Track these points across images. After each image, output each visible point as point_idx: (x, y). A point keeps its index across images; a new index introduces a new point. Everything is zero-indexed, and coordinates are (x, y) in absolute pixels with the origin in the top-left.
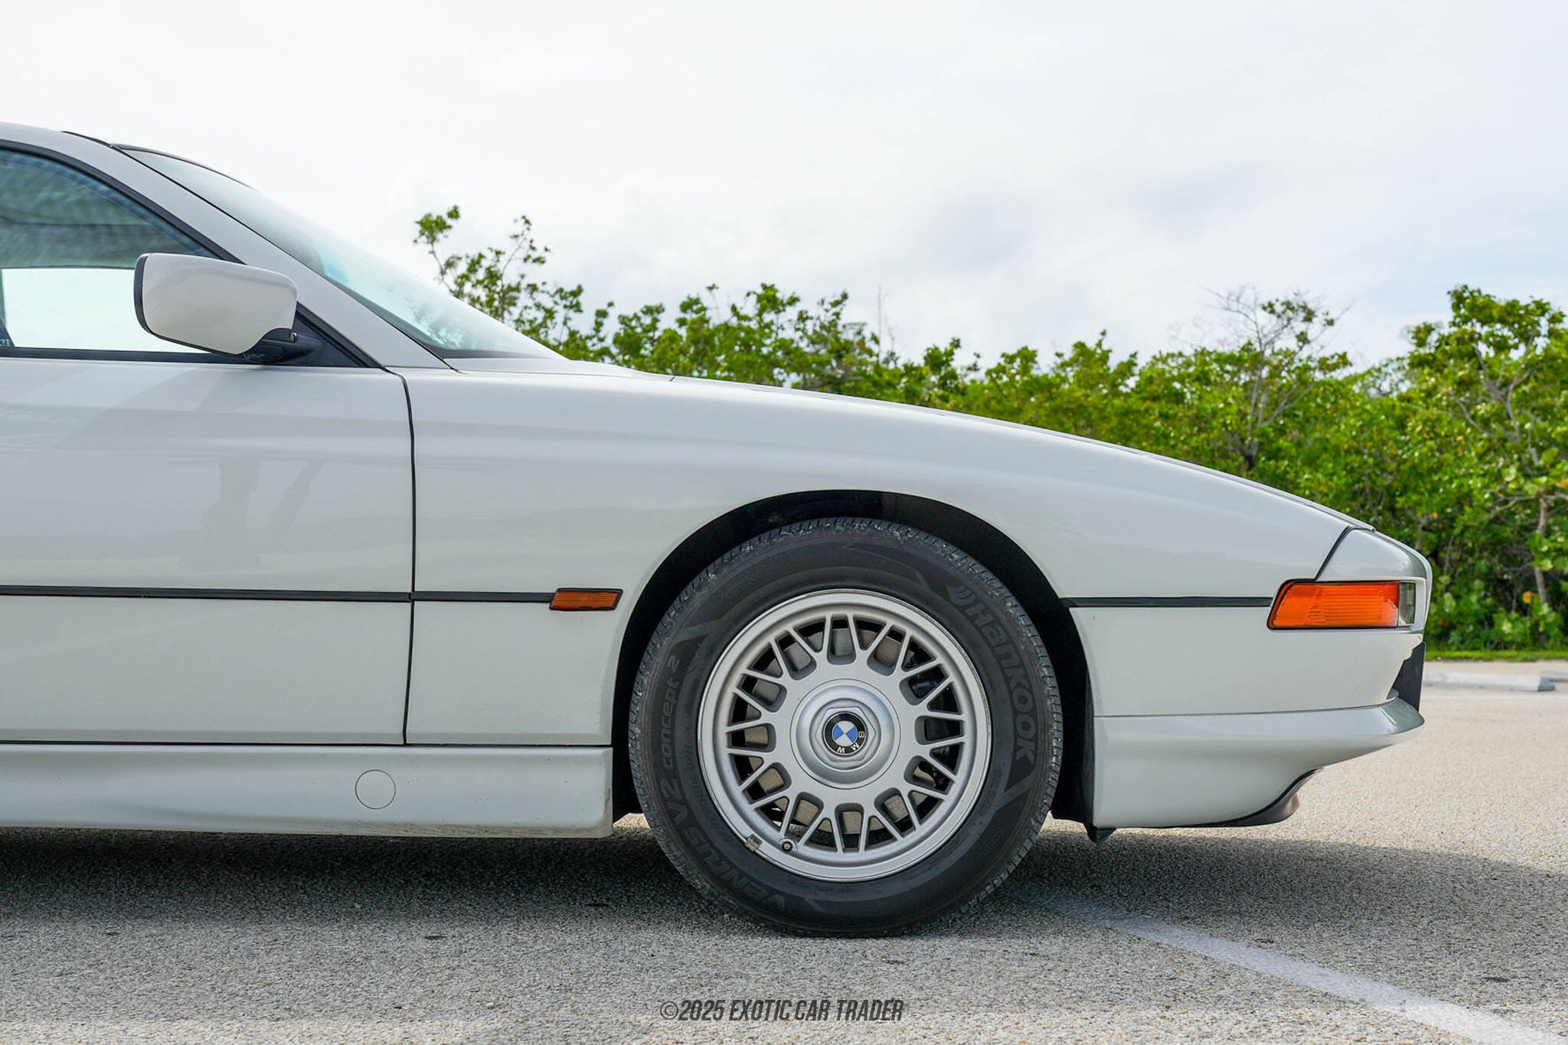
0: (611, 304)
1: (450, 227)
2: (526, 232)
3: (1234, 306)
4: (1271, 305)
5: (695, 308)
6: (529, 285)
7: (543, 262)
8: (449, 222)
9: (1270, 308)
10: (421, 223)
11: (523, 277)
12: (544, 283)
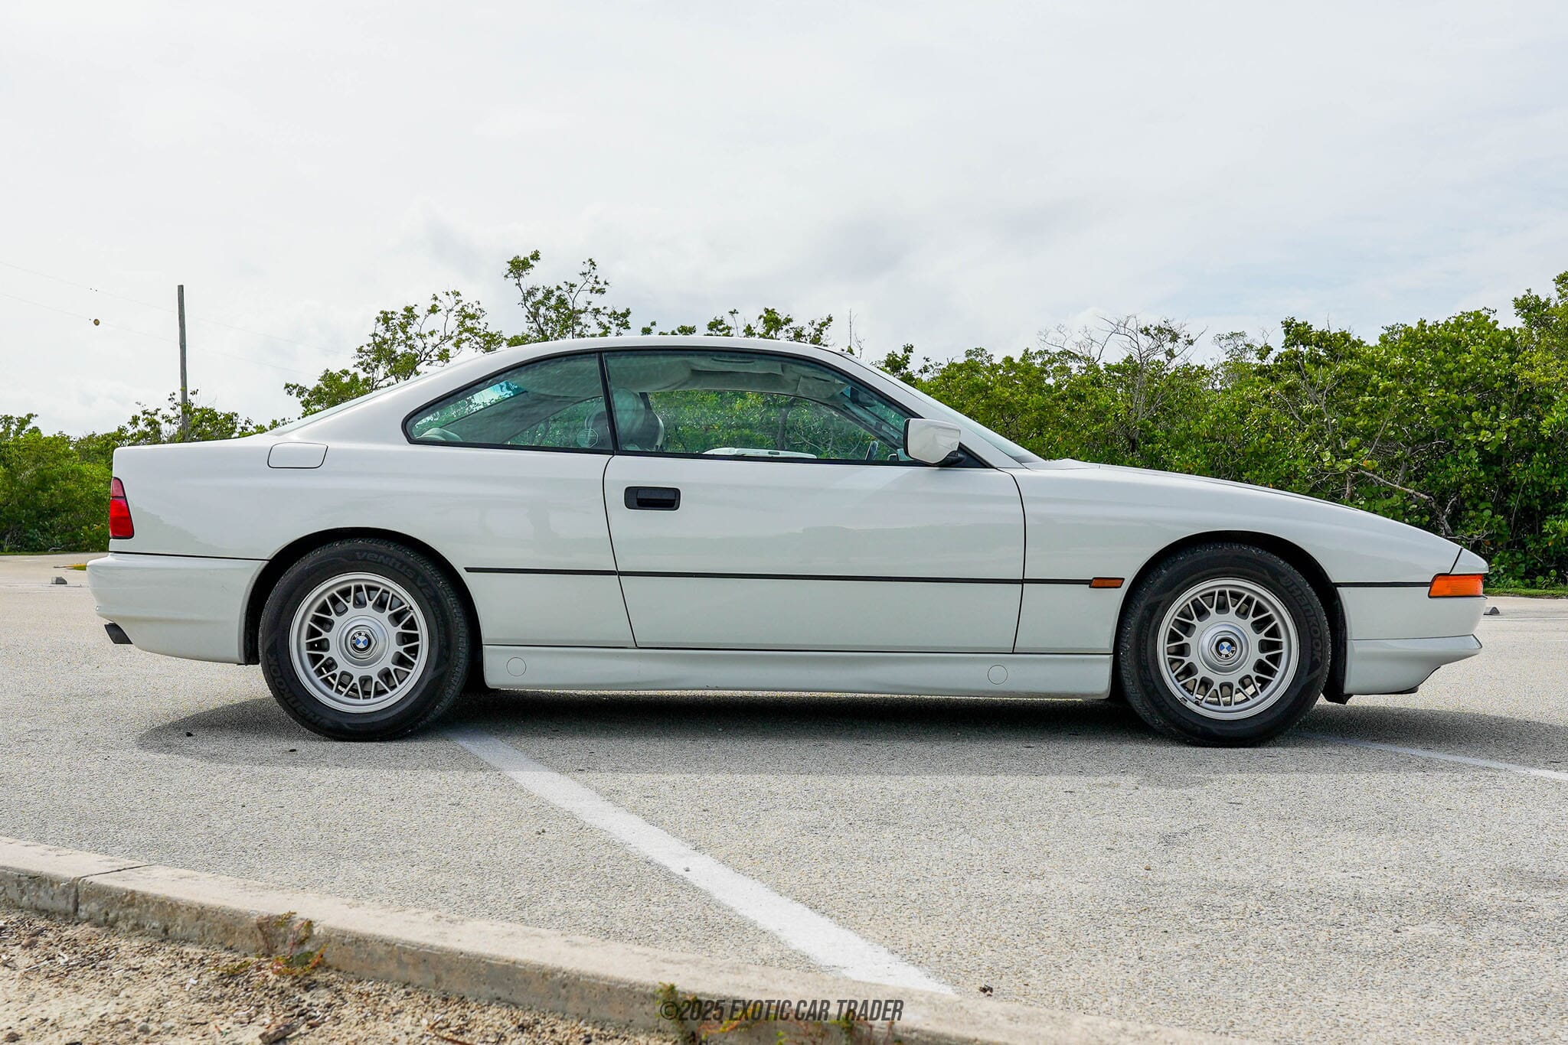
0: (653, 324)
1: (532, 266)
2: (592, 270)
3: (1122, 330)
4: (1146, 329)
5: (721, 327)
6: (594, 309)
7: (603, 293)
8: (531, 262)
9: (1146, 331)
10: (512, 263)
11: (589, 303)
12: (605, 308)
